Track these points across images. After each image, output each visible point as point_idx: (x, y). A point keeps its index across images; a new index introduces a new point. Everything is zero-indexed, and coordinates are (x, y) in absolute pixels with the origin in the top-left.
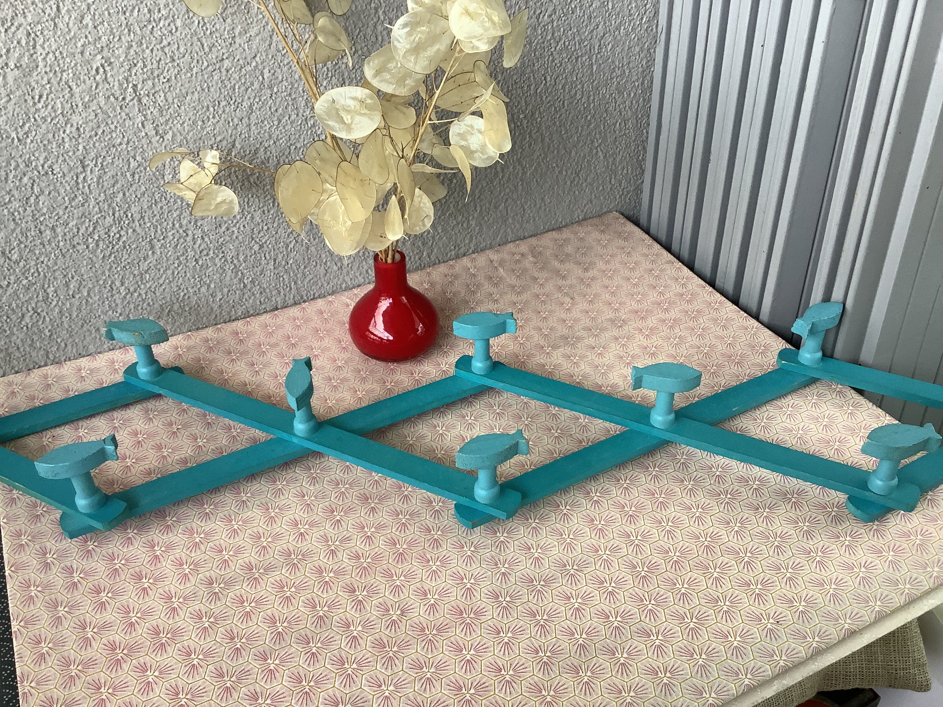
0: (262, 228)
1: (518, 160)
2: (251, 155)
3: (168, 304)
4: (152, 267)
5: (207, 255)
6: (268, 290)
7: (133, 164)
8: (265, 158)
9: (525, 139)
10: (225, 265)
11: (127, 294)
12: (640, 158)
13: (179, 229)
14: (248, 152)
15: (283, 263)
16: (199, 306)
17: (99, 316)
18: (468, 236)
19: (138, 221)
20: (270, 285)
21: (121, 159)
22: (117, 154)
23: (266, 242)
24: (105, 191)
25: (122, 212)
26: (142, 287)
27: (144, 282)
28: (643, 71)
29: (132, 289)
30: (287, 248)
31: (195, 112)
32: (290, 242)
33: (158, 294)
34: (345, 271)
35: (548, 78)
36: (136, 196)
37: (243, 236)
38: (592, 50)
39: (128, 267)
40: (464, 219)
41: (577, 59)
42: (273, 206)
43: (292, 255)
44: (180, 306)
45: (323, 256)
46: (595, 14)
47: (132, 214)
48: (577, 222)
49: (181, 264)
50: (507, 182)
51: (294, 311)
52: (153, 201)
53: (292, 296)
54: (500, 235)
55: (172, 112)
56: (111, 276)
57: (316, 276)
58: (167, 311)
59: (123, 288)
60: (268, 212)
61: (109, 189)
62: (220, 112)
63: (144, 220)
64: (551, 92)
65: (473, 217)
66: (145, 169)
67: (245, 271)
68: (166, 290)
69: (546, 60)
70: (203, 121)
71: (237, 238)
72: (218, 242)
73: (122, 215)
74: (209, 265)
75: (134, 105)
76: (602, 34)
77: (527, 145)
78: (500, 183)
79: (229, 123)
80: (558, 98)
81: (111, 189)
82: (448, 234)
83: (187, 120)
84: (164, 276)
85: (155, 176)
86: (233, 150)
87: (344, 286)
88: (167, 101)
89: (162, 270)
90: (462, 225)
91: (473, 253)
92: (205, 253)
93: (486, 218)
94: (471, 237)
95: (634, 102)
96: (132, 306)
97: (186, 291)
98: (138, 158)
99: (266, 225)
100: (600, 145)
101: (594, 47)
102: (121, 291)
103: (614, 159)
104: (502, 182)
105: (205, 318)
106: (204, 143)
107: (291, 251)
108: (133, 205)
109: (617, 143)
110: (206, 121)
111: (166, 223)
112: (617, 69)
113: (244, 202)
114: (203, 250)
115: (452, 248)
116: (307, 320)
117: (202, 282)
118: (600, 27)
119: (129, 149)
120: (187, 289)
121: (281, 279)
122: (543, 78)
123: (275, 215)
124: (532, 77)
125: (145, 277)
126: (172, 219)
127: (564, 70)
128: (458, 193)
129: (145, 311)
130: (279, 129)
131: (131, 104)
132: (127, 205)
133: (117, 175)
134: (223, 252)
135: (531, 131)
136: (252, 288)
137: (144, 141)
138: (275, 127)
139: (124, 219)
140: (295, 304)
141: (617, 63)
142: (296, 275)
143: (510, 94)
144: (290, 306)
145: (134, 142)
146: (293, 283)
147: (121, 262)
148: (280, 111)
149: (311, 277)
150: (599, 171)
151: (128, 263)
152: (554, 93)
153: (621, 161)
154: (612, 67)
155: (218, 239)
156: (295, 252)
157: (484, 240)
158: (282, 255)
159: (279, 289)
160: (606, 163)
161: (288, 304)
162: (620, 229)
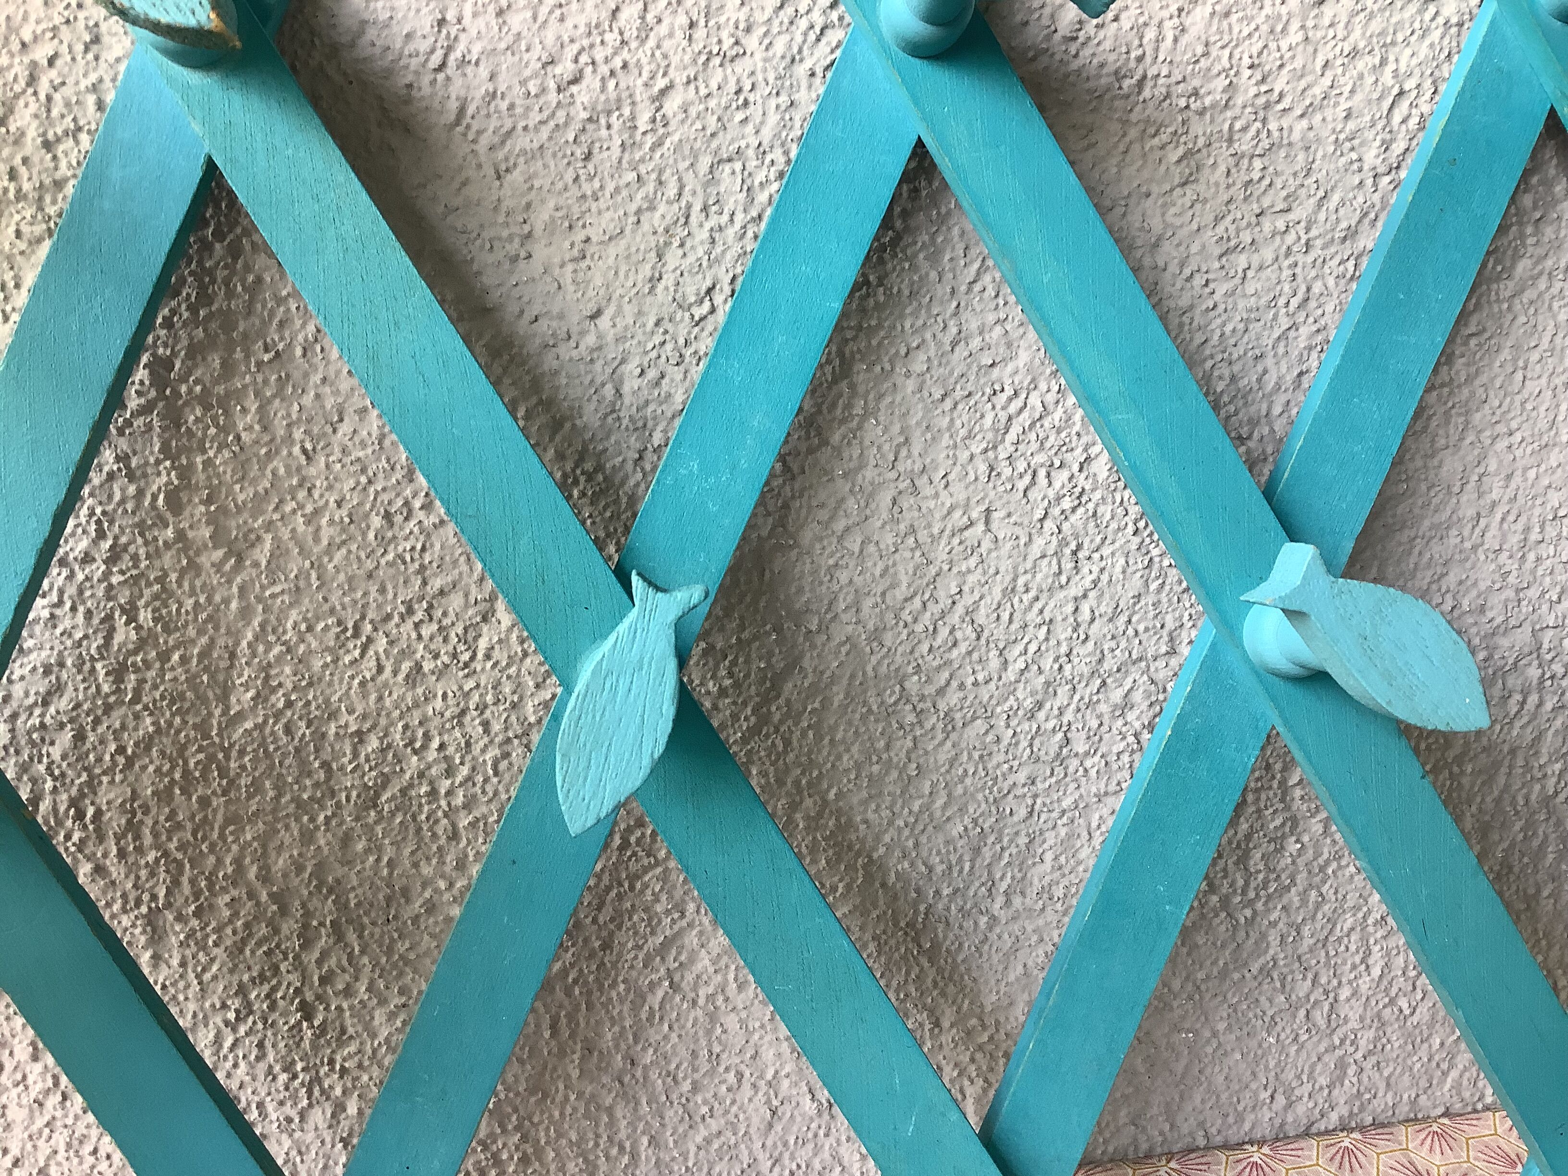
5: (348, 992)
7: (124, 634)
13: (258, 885)
18: (1331, 1060)
19: (118, 838)
20: (560, 1135)
21: (81, 609)
22: (71, 590)
23: (565, 972)
24: (14, 716)
25: (64, 797)
31: (363, 480)
36: (121, 750)
40: (1318, 994)
45: (768, 1054)
47: (98, 813)
49: (251, 1012)
52: (177, 776)
54: (1454, 1074)
55: (282, 471)
57: (734, 1127)
61: (30, 709)
63: (137, 837)
65: (1355, 993)
66: (164, 657)
70: (388, 516)
72: (390, 952)
73: (62, 809)
74: (351, 1031)
75: (149, 427)
81: (37, 711)
82: (1253, 1043)
83: (332, 504)
85: (195, 688)
86: (485, 628)
88: (265, 429)
92: (340, 987)
93: (1404, 1005)
94: (1342, 1065)
96: (60, 1139)
98: (145, 616)
102: (30, 1080)
106: (382, 590)
107: (650, 1018)
108: (105, 779)
110: (398, 519)
111: (212, 859)
114: (331, 972)
115: (1265, 1095)
117: (316, 1092)
119: (115, 579)
126: (235, 847)
128: (1304, 896)
131: (139, 422)
132: (84, 777)
133: (61, 664)
134: (401, 992)
136: (492, 1135)
137: (167, 559)
139: (69, 823)
143: (1531, 557)
145: (135, 558)
146: (645, 1140)
149: (714, 1125)
155: (392, 941)
156: (666, 1027)
157: (1388, 1085)
158: (616, 1029)
159: (592, 1157)
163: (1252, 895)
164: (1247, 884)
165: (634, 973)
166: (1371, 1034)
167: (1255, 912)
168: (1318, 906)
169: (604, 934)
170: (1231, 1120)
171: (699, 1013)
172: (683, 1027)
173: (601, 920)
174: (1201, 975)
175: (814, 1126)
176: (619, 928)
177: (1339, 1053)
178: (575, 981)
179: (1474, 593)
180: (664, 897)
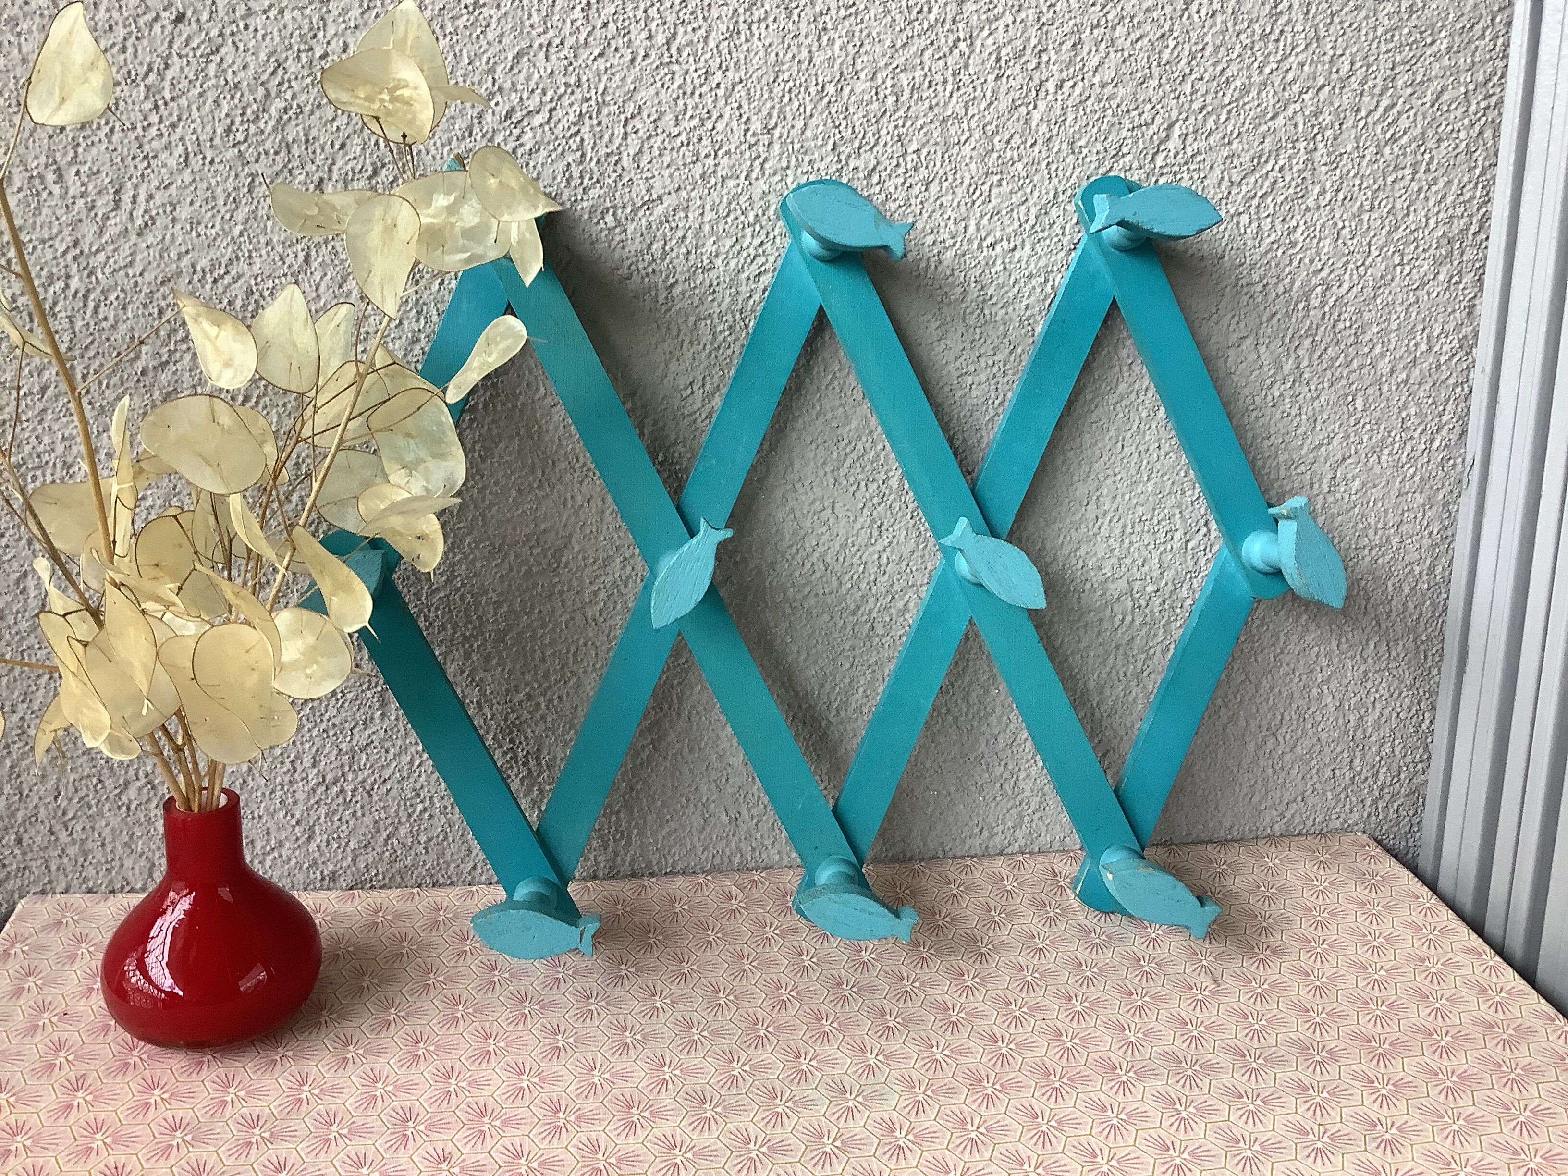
2: (595, 568)
3: (389, 821)
4: (376, 743)
9: (1155, 635)
10: (512, 767)
11: (318, 784)
14: (592, 560)
16: (445, 838)
17: (260, 817)
18: (1014, 813)
26: (350, 777)
27: (356, 767)
28: (1434, 546)
29: (329, 777)
31: (509, 471)
33: (375, 798)
37: (555, 716)
38: (1316, 486)
39: (331, 734)
40: (1007, 775)
44: (411, 832)
46: (1325, 417)
48: (1268, 836)
51: (625, 889)
53: (628, 859)
56: (298, 743)
57: (684, 828)
58: (385, 836)
59: (315, 771)
62: (554, 480)
65: (1028, 775)
67: (547, 788)
68: (394, 793)
70: (520, 491)
71: (543, 717)
72: (506, 720)
76: (1339, 457)
77: (1159, 649)
79: (565, 502)
82: (971, 800)
83: (492, 483)
84: (394, 764)
85: (416, 574)
86: (565, 551)
87: (737, 860)
89: (392, 751)
91: (1021, 851)
94: (1020, 816)
95: (1411, 606)
97: (428, 803)
100: (1328, 680)
101: (1320, 480)
102: (310, 777)
103: (1361, 717)
105: (453, 865)
106: (514, 529)
107: (642, 765)
109: (1369, 685)
110: (525, 493)
112: (1371, 532)
113: (568, 652)
115: (977, 830)
118: (1336, 441)
120: (431, 798)
121: (614, 817)
122: (1202, 522)
124: (1178, 516)
125: (359, 760)
128: (999, 719)
129: (344, 827)
134: (511, 741)
135: (1169, 622)
140: (633, 875)
141: (1372, 520)
143: (1127, 541)
144: (622, 878)
146: (635, 831)
147: (322, 721)
149: (673, 826)
151: (334, 725)
153: (1377, 726)
154: (1361, 526)
155: (508, 713)
156: (650, 770)
160: (1341, 721)
161: (618, 872)
162: (1363, 866)
163: (970, 716)
164: (968, 711)
166: (1038, 799)
167: (972, 727)
170: (958, 842)
171: (668, 764)
172: (659, 771)
174: (942, 760)
175: (727, 830)
177: (1019, 809)
179: (1095, 559)
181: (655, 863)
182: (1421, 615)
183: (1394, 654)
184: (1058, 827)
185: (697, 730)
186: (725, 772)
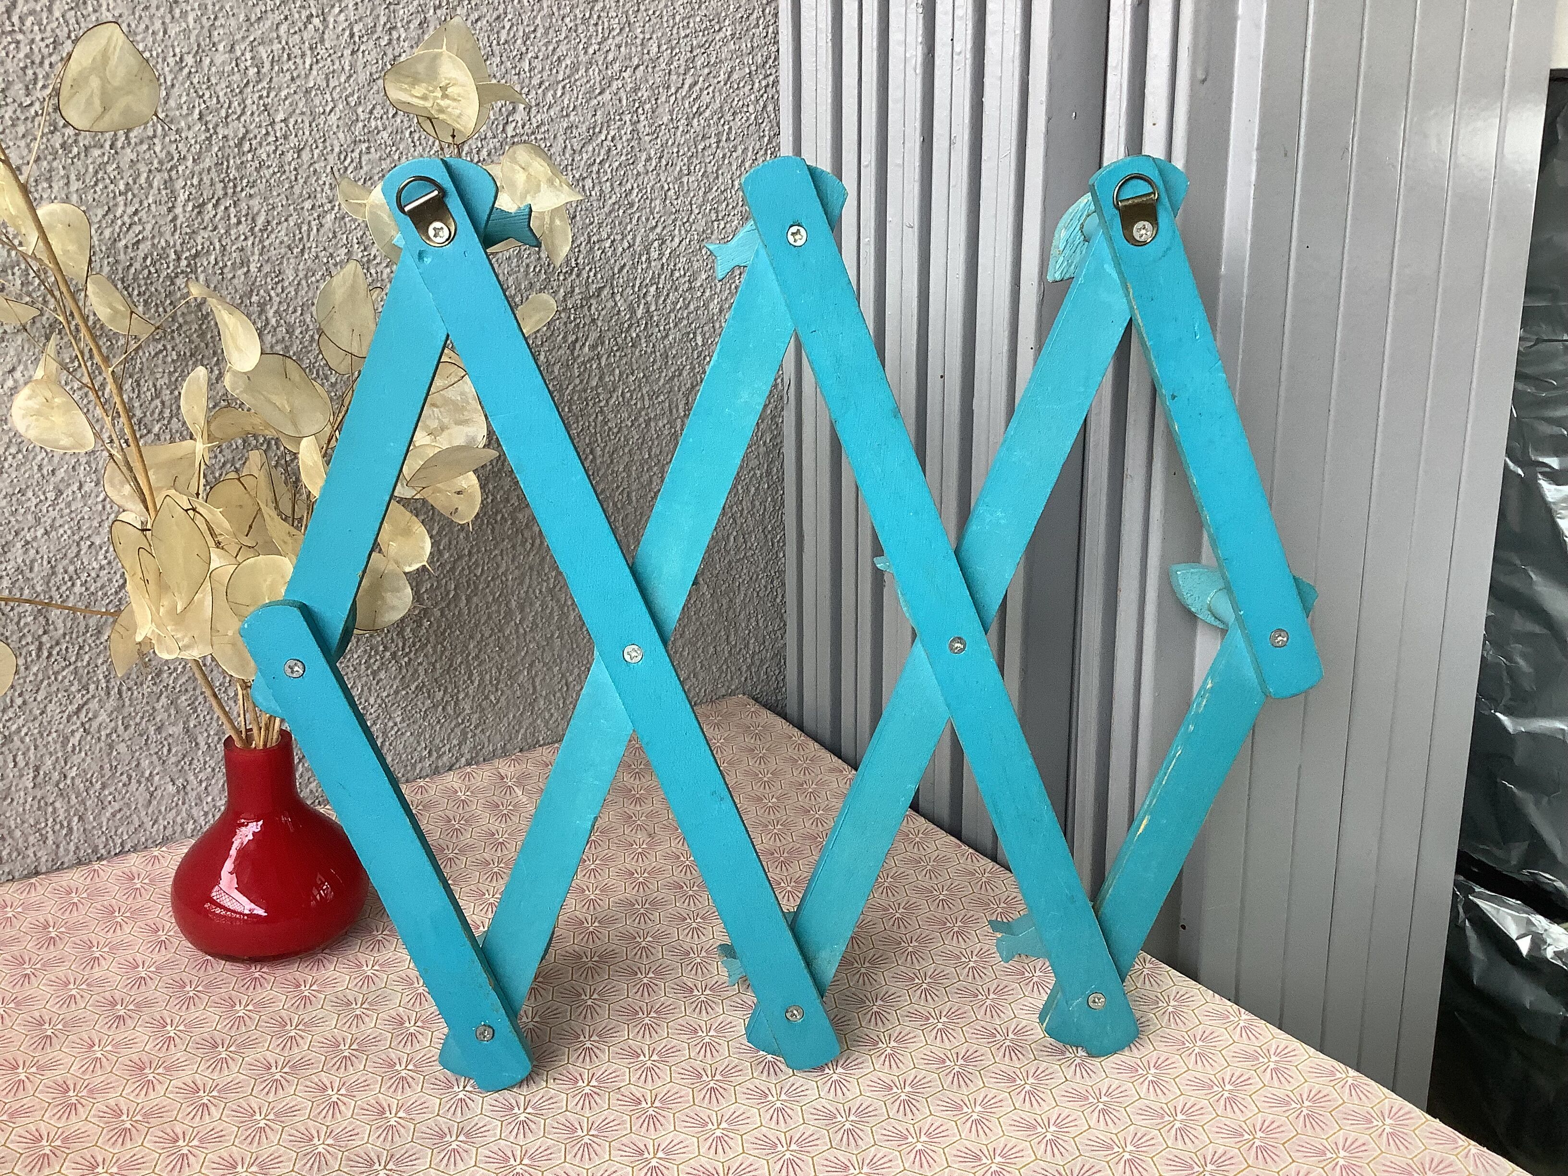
0: (12, 701)
1: (550, 591)
6: (18, 833)
8: (23, 561)
12: (778, 600)
15: (56, 776)
18: (458, 731)
20: (23, 822)
23: (19, 730)
28: (767, 453)
30: (64, 745)
32: (73, 732)
34: (192, 795)
35: (598, 452)
38: (674, 411)
40: (447, 698)
41: (648, 423)
42: (38, 656)
43: (76, 759)
45: (145, 763)
46: (674, 352)
50: (531, 630)
51: (75, 878)
53: (72, 847)
54: (522, 731)
57: (128, 805)
60: (26, 669)
64: (605, 475)
65: (467, 695)
69: (591, 420)
76: (689, 385)
78: (517, 631)
80: (618, 487)
82: (416, 727)
90: (444, 709)
91: (469, 764)
94: (464, 733)
95: (757, 503)
99: (20, 695)
101: (677, 406)
103: (731, 601)
104: (521, 631)
107: (73, 750)
109: (733, 572)
116: (94, 894)
118: (685, 373)
121: (50, 809)
122: (588, 451)
123: (40, 676)
127: (627, 440)
128: (434, 648)
130: (58, 508)
138: (49, 503)
140: (80, 863)
142: (83, 802)
144: (68, 868)
146: (76, 819)
148: (61, 473)
149: (116, 806)
150: (705, 620)
152: (610, 478)
153: (744, 606)
156: (83, 754)
157: (489, 741)
158: (53, 758)
159: (44, 832)
160: (716, 605)
161: (62, 863)
162: (748, 721)
163: (407, 650)
164: (404, 644)
165: (61, 726)
166: (476, 716)
167: (410, 660)
168: (442, 653)
169: (42, 706)
170: (409, 768)
171: (103, 744)
172: (93, 753)
173: (39, 699)
174: (385, 694)
175: (175, 799)
176: (50, 702)
178: (26, 734)
179: (501, 492)
180: (76, 683)
181: (101, 846)
182: (765, 510)
183: (749, 544)
184: (498, 735)
185: (130, 705)
186: (165, 743)
